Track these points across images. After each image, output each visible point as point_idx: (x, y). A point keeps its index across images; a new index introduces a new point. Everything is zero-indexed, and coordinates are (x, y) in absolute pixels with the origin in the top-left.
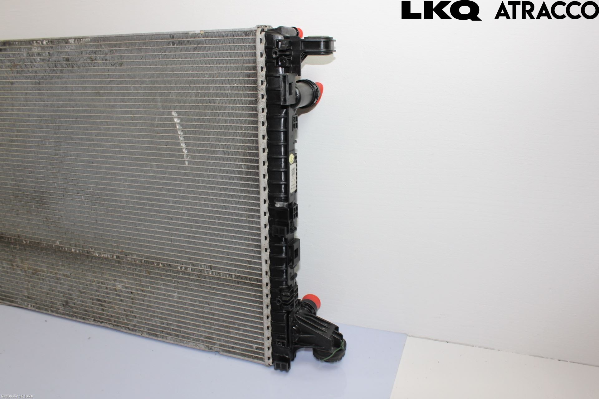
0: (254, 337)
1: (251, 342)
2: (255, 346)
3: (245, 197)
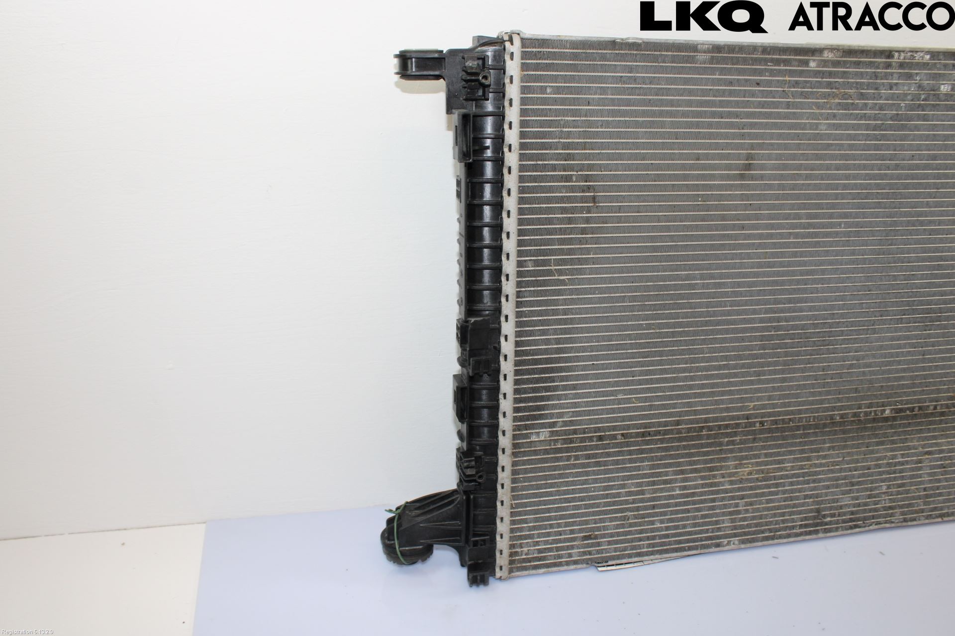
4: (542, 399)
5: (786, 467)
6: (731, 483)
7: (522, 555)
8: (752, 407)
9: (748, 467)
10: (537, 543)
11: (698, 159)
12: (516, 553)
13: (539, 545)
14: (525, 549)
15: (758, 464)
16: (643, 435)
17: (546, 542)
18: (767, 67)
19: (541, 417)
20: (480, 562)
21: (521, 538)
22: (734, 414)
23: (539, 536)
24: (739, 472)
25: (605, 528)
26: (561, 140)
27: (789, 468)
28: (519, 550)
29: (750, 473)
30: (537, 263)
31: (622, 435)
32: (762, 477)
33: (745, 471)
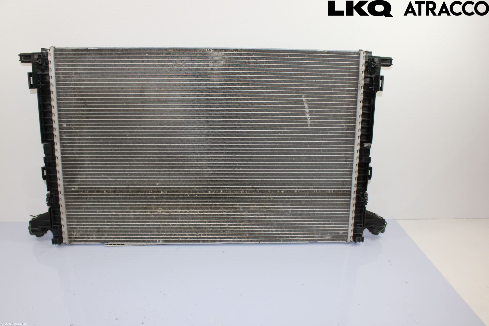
0: (340, 227)
1: (338, 230)
2: (341, 232)
3: (344, 144)
4: (74, 175)
5: (178, 211)
6: (154, 215)
7: (74, 236)
8: (158, 184)
9: (161, 209)
10: (79, 231)
11: (122, 89)
12: (72, 235)
13: (80, 232)
14: (75, 233)
15: (165, 209)
16: (115, 192)
17: (83, 231)
18: (146, 56)
19: (74, 181)
20: (57, 235)
21: (73, 228)
22: (151, 187)
23: (80, 228)
24: (157, 211)
25: (105, 228)
26: (71, 83)
27: (179, 212)
28: (72, 233)
29: (162, 212)
30: (67, 125)
31: (106, 191)
32: (168, 214)
33: (160, 211)
